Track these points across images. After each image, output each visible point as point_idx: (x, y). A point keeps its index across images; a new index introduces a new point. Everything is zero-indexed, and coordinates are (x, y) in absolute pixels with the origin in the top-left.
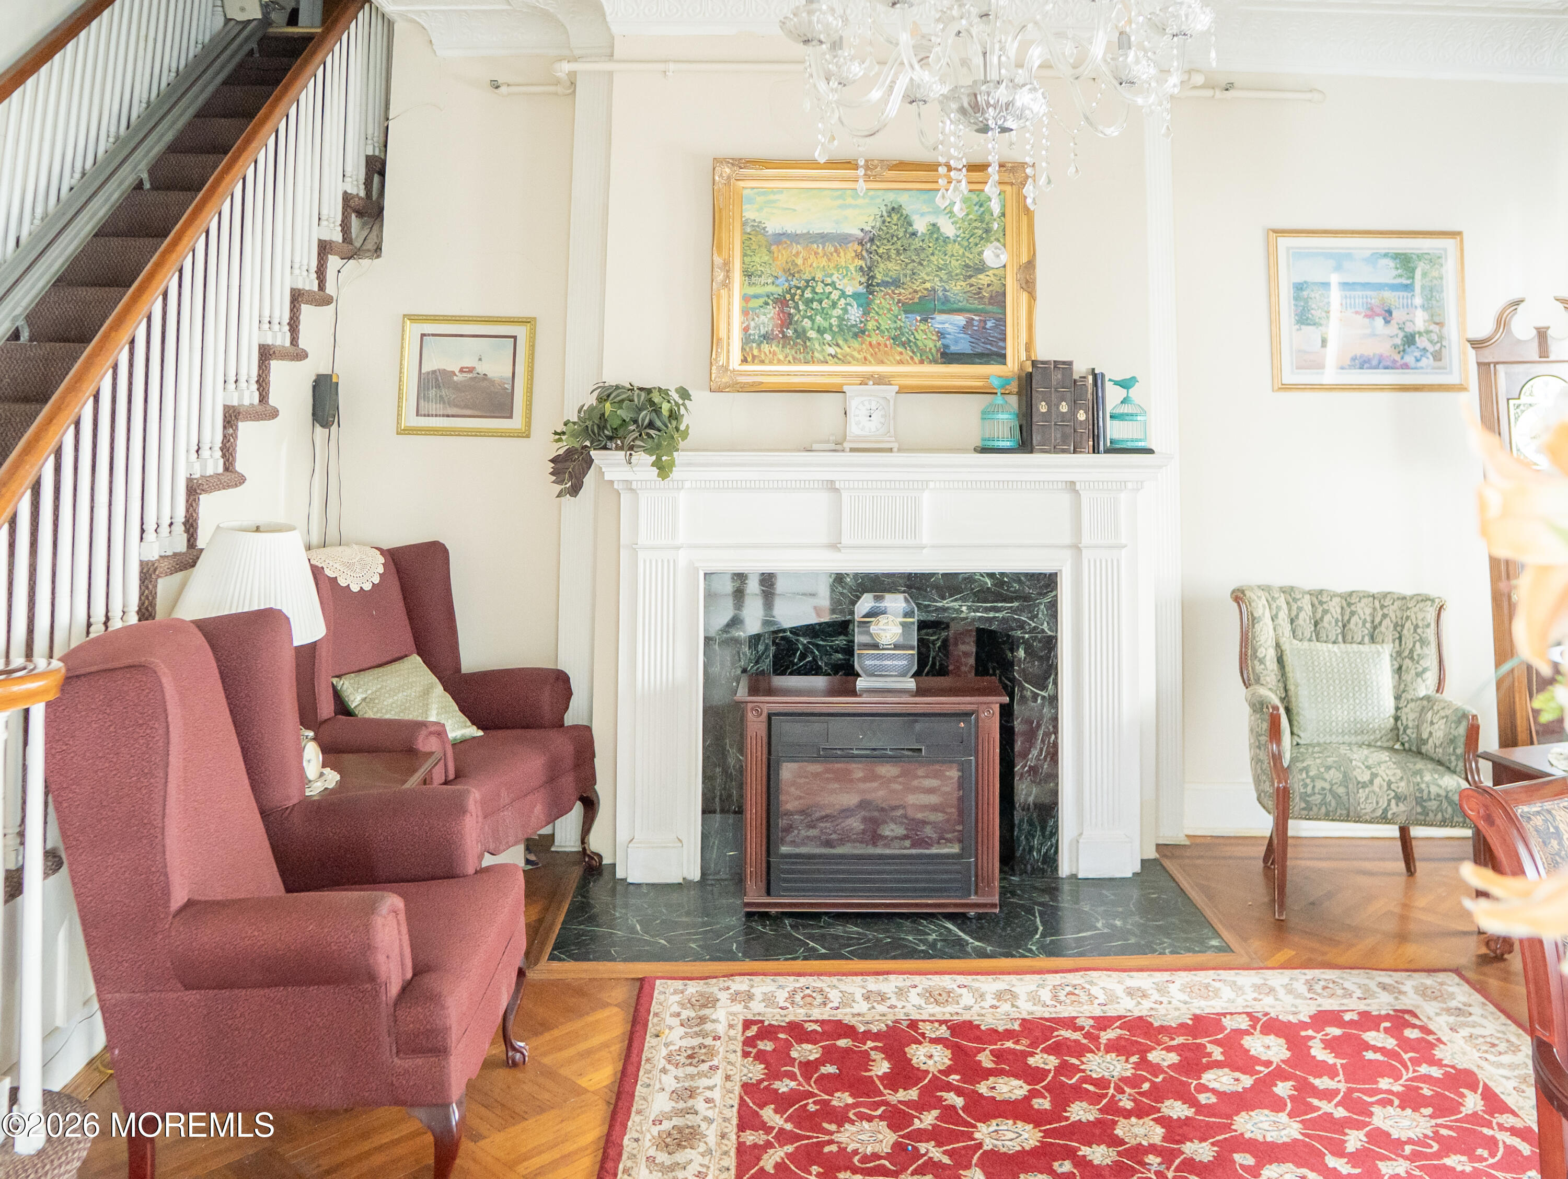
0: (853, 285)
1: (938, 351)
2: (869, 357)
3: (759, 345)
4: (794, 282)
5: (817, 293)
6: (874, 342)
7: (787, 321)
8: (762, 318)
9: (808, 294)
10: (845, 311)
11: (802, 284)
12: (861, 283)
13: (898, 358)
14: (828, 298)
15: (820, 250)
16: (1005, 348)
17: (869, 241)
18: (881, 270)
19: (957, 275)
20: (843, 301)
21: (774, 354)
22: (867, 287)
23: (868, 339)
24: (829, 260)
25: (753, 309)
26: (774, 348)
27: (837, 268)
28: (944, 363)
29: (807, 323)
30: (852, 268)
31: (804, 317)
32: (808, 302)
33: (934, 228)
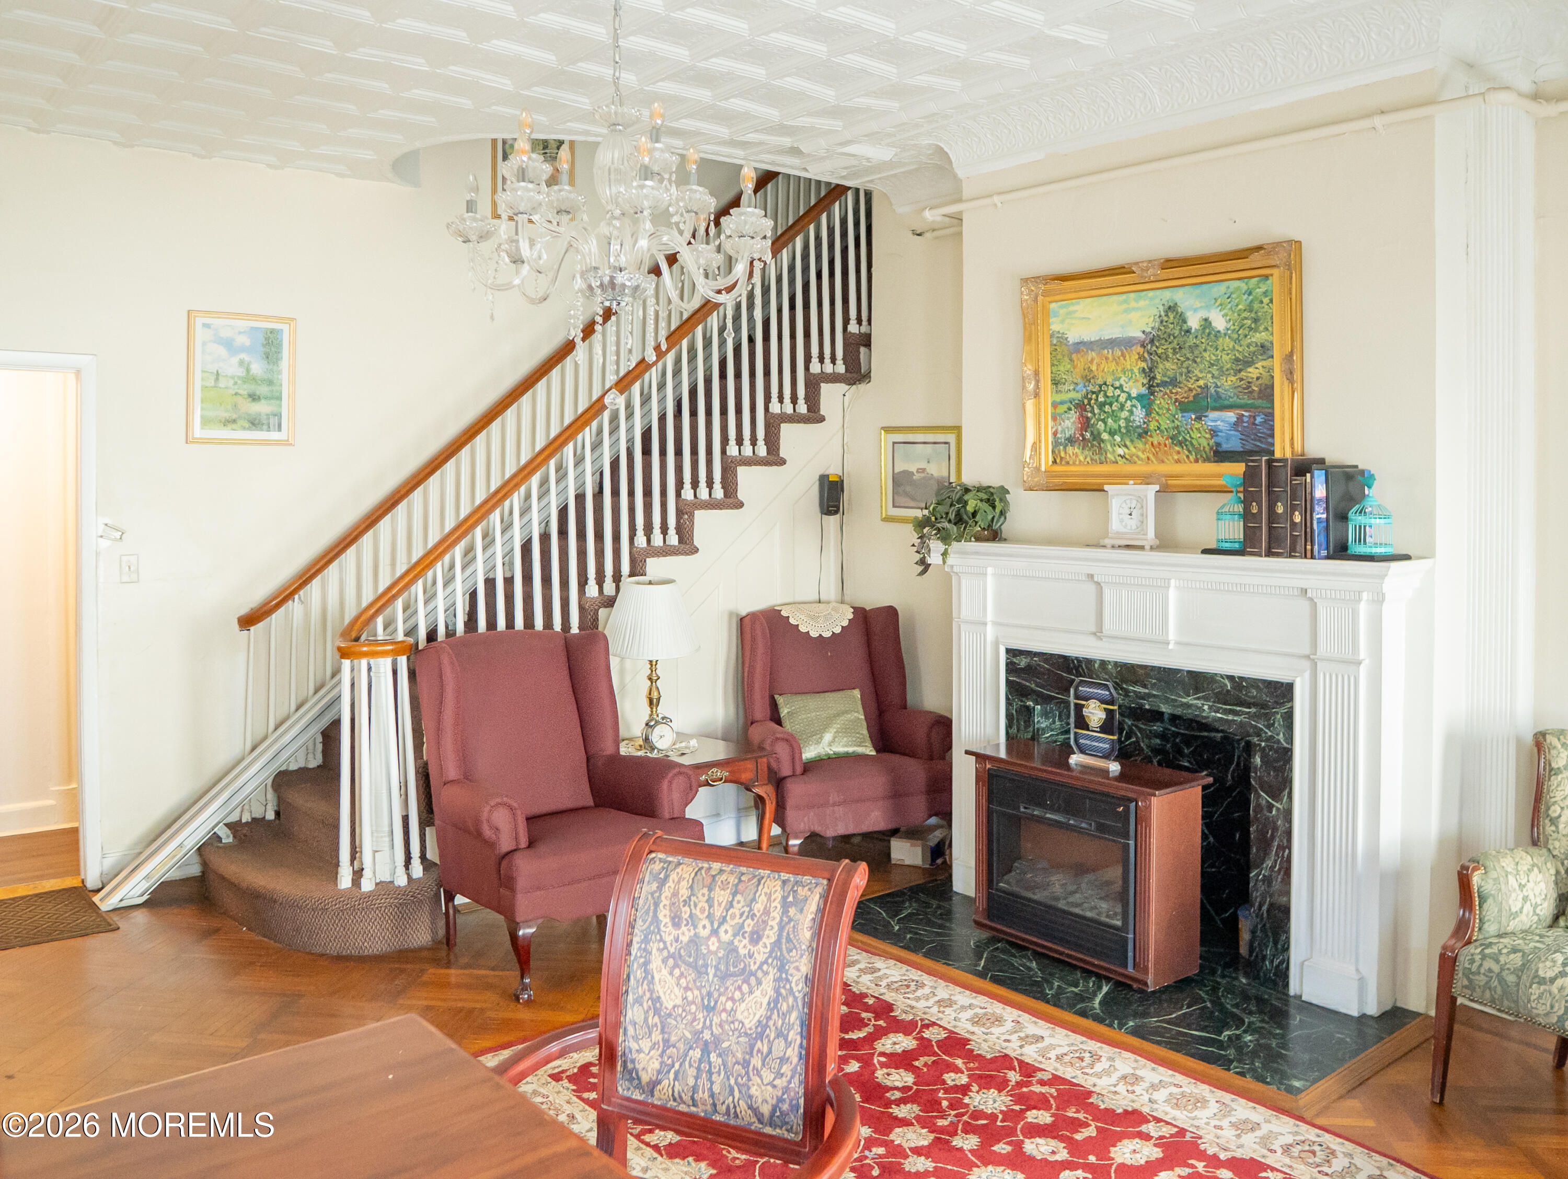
0: (1136, 388)
1: (1211, 449)
2: (1151, 456)
3: (1065, 448)
4: (1090, 388)
5: (1108, 397)
6: (1155, 443)
7: (1085, 424)
8: (1067, 422)
9: (1101, 399)
10: (1131, 412)
11: (1097, 389)
12: (1143, 385)
13: (1176, 457)
14: (1117, 401)
15: (1110, 356)
16: (1273, 445)
17: (1150, 342)
18: (1160, 370)
19: (1227, 370)
20: (1129, 403)
21: (1077, 456)
22: (1149, 388)
23: (1151, 439)
24: (1117, 364)
25: (1060, 415)
26: (1076, 450)
27: (1124, 371)
28: (1215, 462)
29: (1101, 426)
30: (1136, 370)
31: (1099, 420)
32: (1101, 406)
33: (1207, 322)
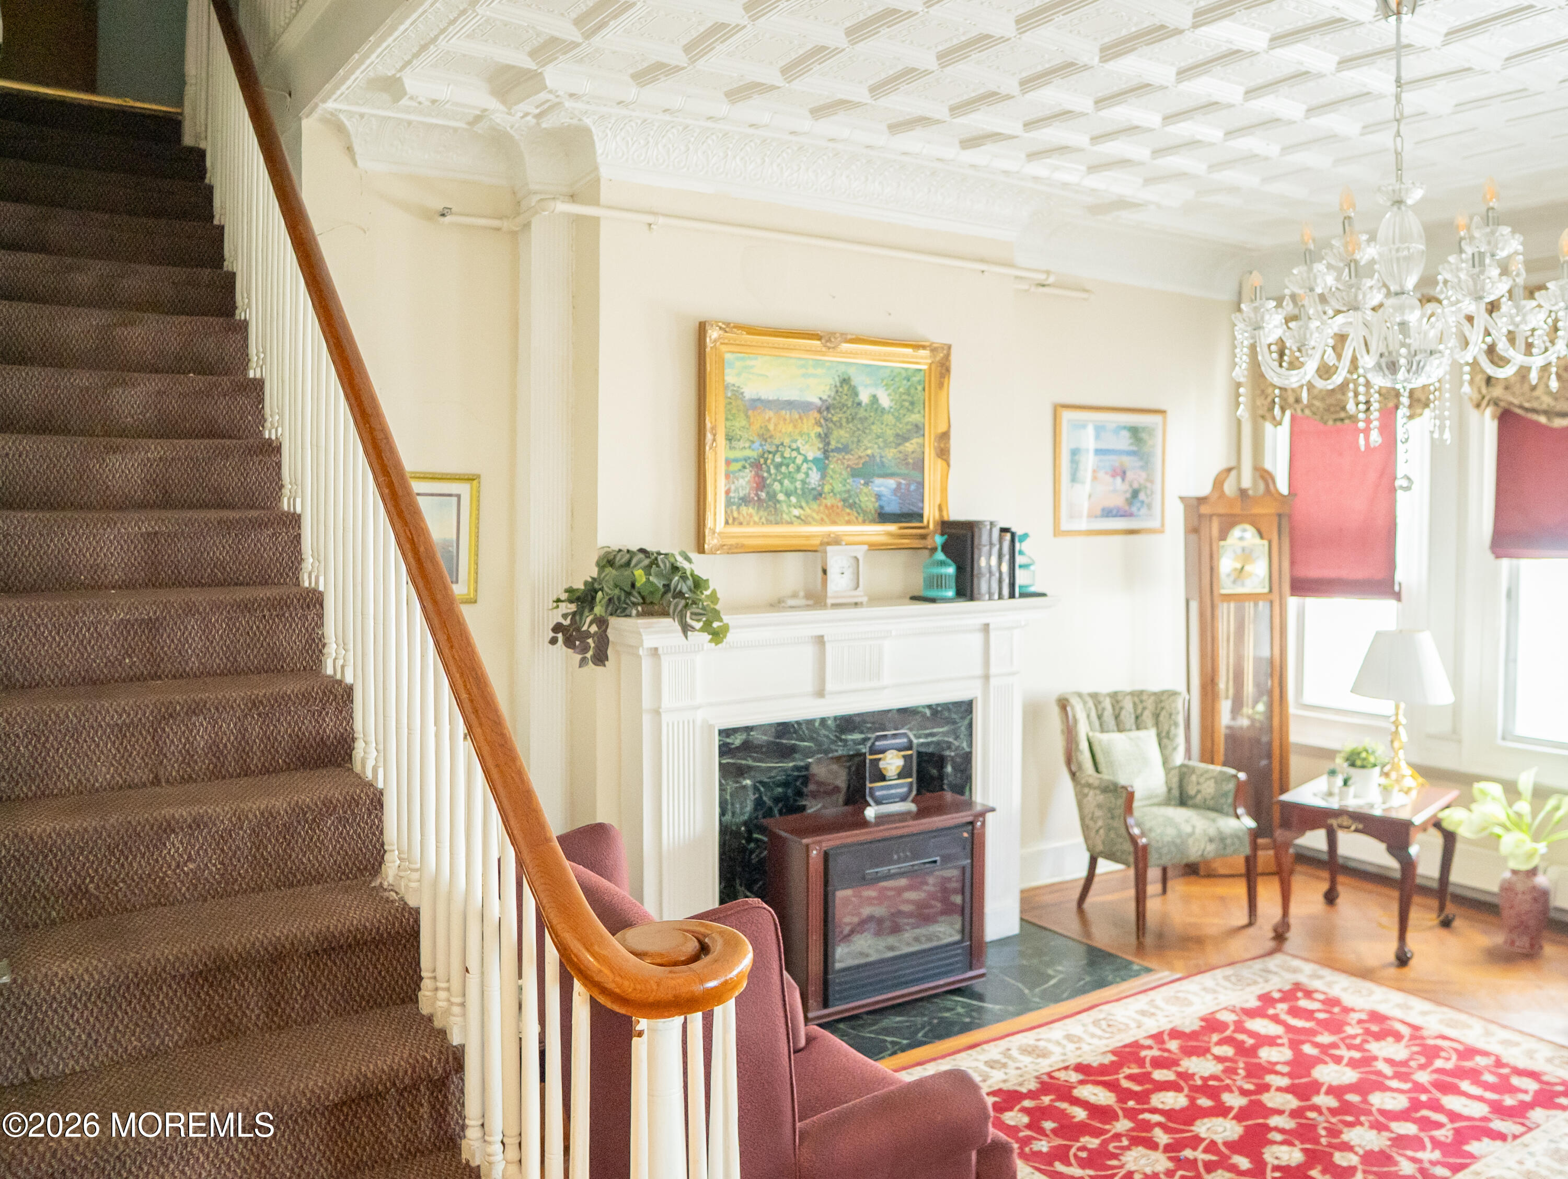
0: (813, 451)
1: (876, 511)
2: (825, 518)
3: (738, 508)
4: (767, 447)
5: (785, 458)
6: (829, 504)
7: (761, 484)
8: (741, 481)
9: (778, 459)
10: (807, 475)
11: (773, 449)
12: (819, 449)
13: (847, 519)
14: (793, 462)
15: (788, 417)
16: (923, 507)
17: (826, 408)
18: (835, 437)
19: (890, 442)
20: (805, 465)
21: (751, 516)
22: (824, 452)
23: (825, 501)
24: (795, 426)
25: (734, 472)
26: (751, 510)
27: (801, 434)
28: (880, 522)
29: (777, 486)
30: (813, 435)
31: (775, 480)
32: (778, 466)
33: (875, 399)
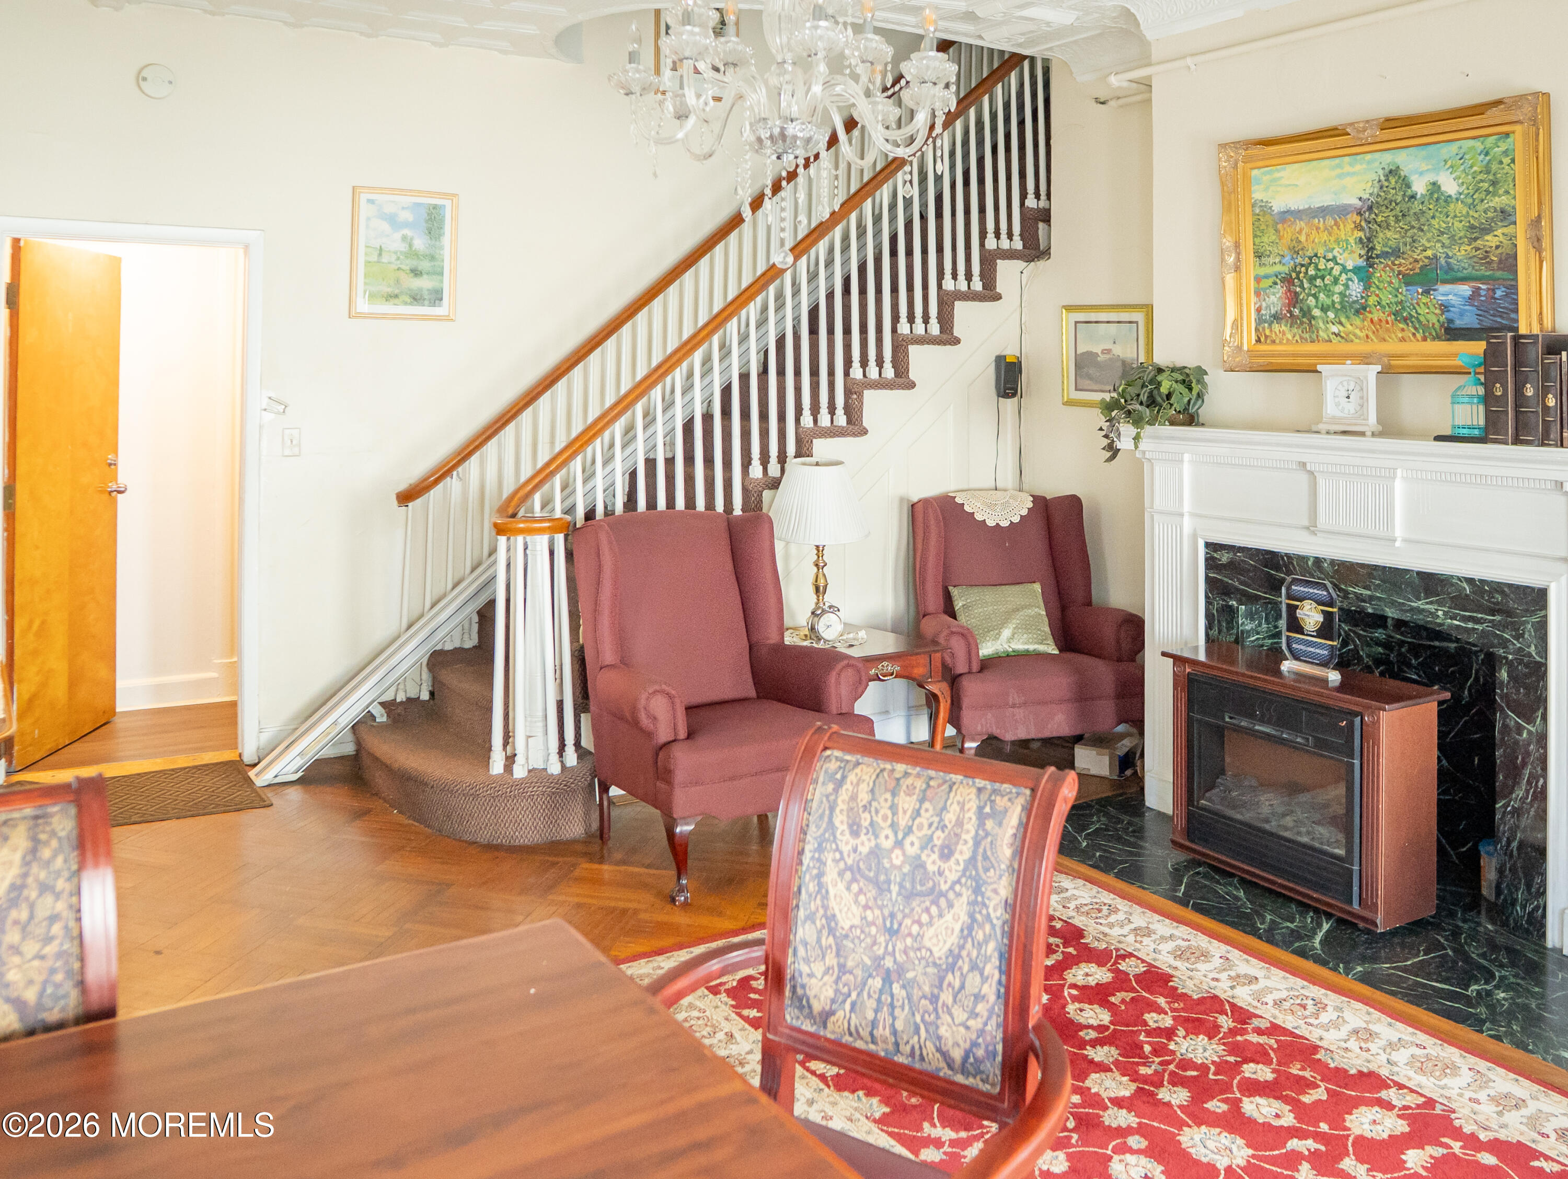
0: (1352, 259)
1: (1442, 326)
2: (1371, 334)
3: (1270, 325)
4: (1299, 260)
5: (1319, 270)
6: (1375, 319)
7: (1293, 300)
8: (1272, 297)
9: (1312, 272)
10: (1347, 286)
11: (1306, 261)
12: (1361, 256)
13: (1400, 335)
14: (1330, 274)
15: (1321, 225)
17: (1367, 210)
18: (1380, 240)
19: (1460, 238)
20: (1344, 276)
21: (1284, 334)
22: (1368, 259)
23: (1370, 316)
24: (1330, 234)
25: (1265, 289)
26: (1283, 328)
27: (1337, 241)
28: (1448, 340)
29: (1311, 301)
30: (1352, 240)
31: (1309, 295)
32: (1312, 279)
33: (1435, 187)
